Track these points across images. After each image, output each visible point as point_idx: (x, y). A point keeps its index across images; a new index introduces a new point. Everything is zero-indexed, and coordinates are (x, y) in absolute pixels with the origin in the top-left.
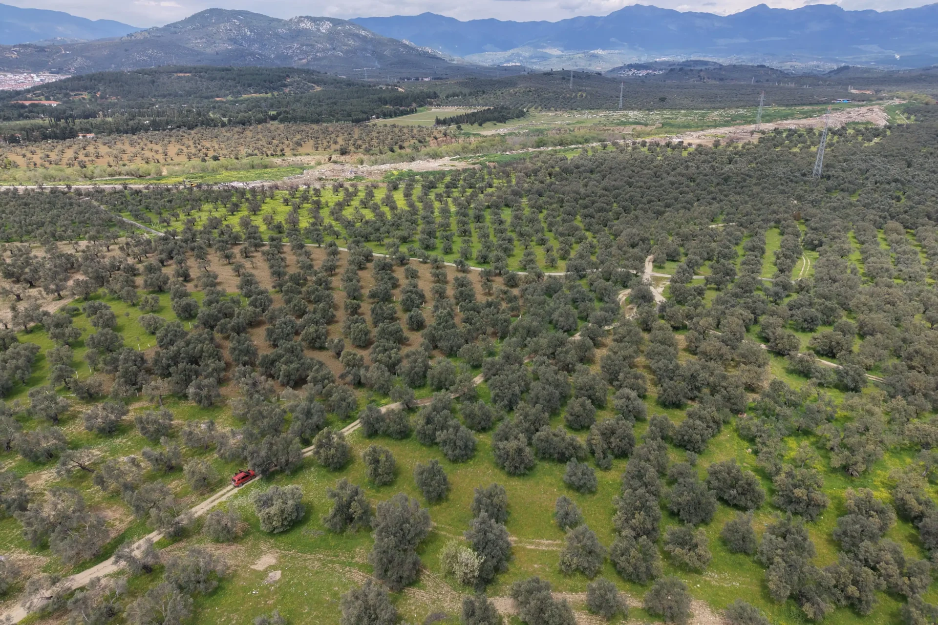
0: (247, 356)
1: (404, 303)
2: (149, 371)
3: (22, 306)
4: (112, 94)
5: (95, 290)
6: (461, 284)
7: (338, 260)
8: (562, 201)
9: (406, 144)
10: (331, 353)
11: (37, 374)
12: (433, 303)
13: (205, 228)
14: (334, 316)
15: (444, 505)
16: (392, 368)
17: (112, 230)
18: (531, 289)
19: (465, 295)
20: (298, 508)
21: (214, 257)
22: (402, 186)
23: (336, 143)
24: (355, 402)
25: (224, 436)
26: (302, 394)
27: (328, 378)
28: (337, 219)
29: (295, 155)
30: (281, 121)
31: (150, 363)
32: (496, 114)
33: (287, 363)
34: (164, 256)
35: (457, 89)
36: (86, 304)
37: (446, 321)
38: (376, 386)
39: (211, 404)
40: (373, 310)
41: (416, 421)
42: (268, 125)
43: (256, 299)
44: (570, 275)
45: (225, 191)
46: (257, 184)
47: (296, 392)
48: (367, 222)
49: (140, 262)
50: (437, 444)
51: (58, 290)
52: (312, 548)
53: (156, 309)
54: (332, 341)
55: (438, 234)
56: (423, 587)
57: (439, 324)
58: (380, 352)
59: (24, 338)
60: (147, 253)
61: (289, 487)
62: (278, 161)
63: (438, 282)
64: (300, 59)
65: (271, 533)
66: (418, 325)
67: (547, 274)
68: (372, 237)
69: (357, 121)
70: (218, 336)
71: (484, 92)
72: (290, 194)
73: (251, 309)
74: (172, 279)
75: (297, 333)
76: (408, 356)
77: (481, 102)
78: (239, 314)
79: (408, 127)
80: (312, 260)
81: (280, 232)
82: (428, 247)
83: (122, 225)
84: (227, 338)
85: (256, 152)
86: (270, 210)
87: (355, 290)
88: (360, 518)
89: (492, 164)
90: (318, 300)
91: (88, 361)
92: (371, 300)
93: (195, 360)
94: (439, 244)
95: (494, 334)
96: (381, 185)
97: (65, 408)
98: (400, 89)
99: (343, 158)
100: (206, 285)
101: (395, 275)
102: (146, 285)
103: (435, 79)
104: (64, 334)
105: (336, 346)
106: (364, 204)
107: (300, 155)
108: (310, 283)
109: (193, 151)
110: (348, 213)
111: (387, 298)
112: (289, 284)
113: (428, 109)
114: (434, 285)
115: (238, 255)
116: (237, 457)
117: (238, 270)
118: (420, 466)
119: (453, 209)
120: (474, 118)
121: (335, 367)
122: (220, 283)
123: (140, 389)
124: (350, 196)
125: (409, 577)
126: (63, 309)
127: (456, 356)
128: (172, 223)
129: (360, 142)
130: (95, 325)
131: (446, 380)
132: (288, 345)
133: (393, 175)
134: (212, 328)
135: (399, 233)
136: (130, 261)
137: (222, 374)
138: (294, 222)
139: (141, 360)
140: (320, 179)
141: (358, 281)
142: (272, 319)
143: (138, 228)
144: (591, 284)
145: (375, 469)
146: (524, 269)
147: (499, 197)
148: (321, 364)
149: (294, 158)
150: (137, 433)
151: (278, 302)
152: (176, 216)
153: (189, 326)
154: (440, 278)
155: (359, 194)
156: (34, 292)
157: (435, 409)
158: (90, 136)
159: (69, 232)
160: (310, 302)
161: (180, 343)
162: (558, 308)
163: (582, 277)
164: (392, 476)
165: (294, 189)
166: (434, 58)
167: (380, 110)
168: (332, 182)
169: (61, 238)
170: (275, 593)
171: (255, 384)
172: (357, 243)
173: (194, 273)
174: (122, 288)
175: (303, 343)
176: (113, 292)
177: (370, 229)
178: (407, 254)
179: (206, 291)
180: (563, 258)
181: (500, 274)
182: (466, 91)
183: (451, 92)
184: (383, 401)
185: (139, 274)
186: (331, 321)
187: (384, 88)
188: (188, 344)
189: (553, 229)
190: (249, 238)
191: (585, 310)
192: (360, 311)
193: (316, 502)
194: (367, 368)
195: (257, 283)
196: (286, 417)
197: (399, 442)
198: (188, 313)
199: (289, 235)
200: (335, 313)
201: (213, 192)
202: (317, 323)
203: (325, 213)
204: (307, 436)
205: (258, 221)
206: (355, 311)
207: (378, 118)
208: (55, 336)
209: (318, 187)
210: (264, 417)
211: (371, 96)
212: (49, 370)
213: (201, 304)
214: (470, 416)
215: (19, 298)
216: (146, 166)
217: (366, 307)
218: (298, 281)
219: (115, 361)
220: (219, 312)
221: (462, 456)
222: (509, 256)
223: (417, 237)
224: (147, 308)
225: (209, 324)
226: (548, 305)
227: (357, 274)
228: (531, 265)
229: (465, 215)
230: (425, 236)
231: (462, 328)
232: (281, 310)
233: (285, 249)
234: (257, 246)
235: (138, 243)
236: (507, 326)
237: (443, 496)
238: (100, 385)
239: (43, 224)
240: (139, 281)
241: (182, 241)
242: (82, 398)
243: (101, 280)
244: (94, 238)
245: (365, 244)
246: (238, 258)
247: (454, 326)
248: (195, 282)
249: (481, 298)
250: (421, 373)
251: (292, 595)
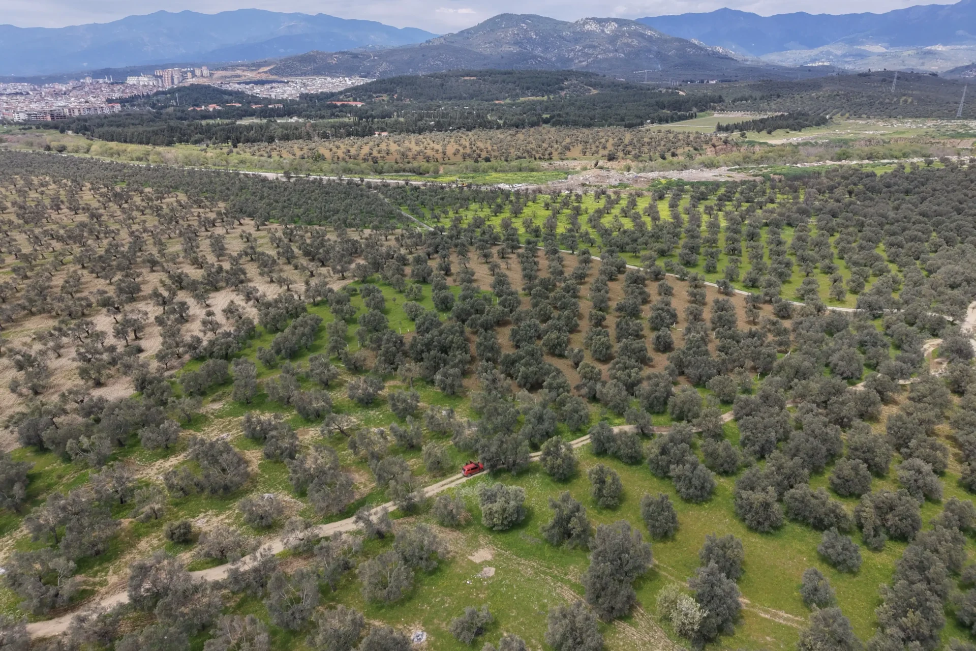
0: (491, 353)
1: (652, 320)
2: (405, 354)
3: (313, 282)
4: (407, 96)
5: (372, 275)
6: (721, 307)
7: (589, 268)
8: (862, 225)
9: (679, 151)
10: (570, 362)
11: (318, 342)
12: (686, 325)
13: (469, 226)
14: (577, 325)
15: (669, 544)
16: (631, 387)
17: (392, 221)
18: (808, 324)
19: (724, 319)
20: (519, 510)
21: (474, 255)
22: (669, 196)
23: (604, 148)
24: (587, 416)
25: (460, 425)
26: (538, 398)
27: (562, 387)
28: (594, 227)
29: (562, 159)
30: (554, 125)
31: (407, 347)
32: (791, 121)
33: (525, 365)
34: (430, 250)
35: (747, 93)
36: (363, 286)
37: (698, 346)
38: (611, 404)
39: (454, 393)
40: (618, 325)
41: (649, 448)
42: (540, 129)
43: (506, 299)
44: (860, 313)
45: (492, 192)
46: (522, 186)
47: (531, 395)
48: (625, 232)
49: (411, 253)
50: (670, 478)
51: (342, 271)
52: (528, 554)
53: (419, 298)
54: (572, 350)
55: (702, 250)
56: (635, 625)
57: (689, 349)
58: (619, 369)
59: (312, 310)
60: (417, 245)
61: (513, 488)
62: (545, 164)
63: (694, 302)
64: (580, 62)
65: (491, 529)
66: (665, 346)
67: (830, 308)
68: (628, 248)
69: (630, 126)
70: (467, 330)
71: (779, 96)
72: (552, 198)
73: (500, 308)
74: (435, 272)
75: (539, 337)
76: (649, 378)
77: (774, 107)
78: (489, 311)
79: (684, 133)
80: (563, 266)
81: (537, 236)
82: (688, 264)
83: (400, 217)
84: (475, 333)
85: (526, 155)
86: (530, 213)
87: (602, 301)
88: (578, 536)
89: (776, 177)
90: (564, 307)
91: (358, 337)
92: (618, 314)
93: (445, 350)
94: (702, 261)
95: (754, 369)
96: (646, 193)
97: (335, 376)
98: (681, 93)
99: (609, 164)
100: (463, 281)
101: (646, 290)
102: (413, 275)
103: (722, 81)
104: (342, 311)
105: (576, 356)
106: (625, 213)
107: (567, 159)
108: (558, 290)
109: (468, 151)
110: (607, 221)
111: (635, 313)
112: (538, 288)
113: (709, 115)
114: (689, 305)
115: (496, 255)
116: (469, 448)
117: (493, 268)
118: (647, 497)
119: (723, 224)
120: (762, 126)
121: (572, 377)
122: (476, 281)
123: (395, 369)
124: (611, 203)
125: (621, 610)
126: (344, 288)
127: (704, 387)
128: (442, 220)
129: (630, 148)
130: (368, 305)
131: (689, 410)
132: (530, 347)
133: (660, 183)
134: (463, 321)
135: (658, 246)
136: (403, 251)
137: (467, 367)
138: (551, 227)
139: (400, 342)
140: (583, 185)
141: (607, 292)
142: (518, 320)
143: (413, 222)
144: (888, 327)
145: (600, 490)
146: (801, 298)
147: (781, 215)
148: (559, 372)
149: (561, 163)
150: (388, 408)
151: (526, 304)
152: (446, 213)
153: (444, 317)
154: (697, 299)
155: (621, 202)
156: (324, 270)
157: (672, 439)
158: (384, 134)
159: (357, 221)
160: (556, 308)
161: (435, 332)
162: (839, 350)
163: (876, 317)
164: (616, 500)
165: (556, 194)
166: (725, 58)
167: (656, 114)
168: (595, 189)
169: (351, 226)
170: (487, 588)
171: (494, 381)
172: (611, 252)
173: (454, 269)
174: (393, 275)
175: (544, 348)
176: (385, 277)
177: (627, 239)
178: (663, 269)
179: (463, 286)
180: (854, 292)
181: (770, 302)
182: (758, 94)
183: (740, 95)
184: (617, 421)
185: (409, 264)
186: (574, 329)
187: (664, 91)
188: (441, 334)
189: (846, 256)
190: (508, 239)
191: (874, 357)
192: (604, 323)
193: (537, 508)
194: (604, 384)
195: (508, 284)
196: (519, 418)
197: (626, 467)
198: (445, 305)
199: (545, 239)
200: (578, 322)
201: (481, 192)
202: (559, 330)
203: (583, 220)
204: (536, 441)
205: (518, 224)
206: (599, 322)
207: (652, 123)
208: (335, 311)
209: (580, 192)
210: (499, 414)
211: (649, 100)
212: (327, 340)
213: (456, 298)
214: (711, 454)
215: (312, 275)
216: (426, 164)
217: (611, 320)
218: (548, 286)
219: (379, 340)
220: (472, 307)
221: (697, 497)
222: (784, 282)
223: (678, 251)
224: (411, 296)
225: (462, 317)
226: (827, 344)
227: (606, 285)
228: (811, 296)
229: (736, 232)
230: (687, 251)
231: (715, 356)
232: (527, 313)
233: (540, 253)
234: (514, 248)
235: (412, 236)
236: (771, 362)
237: (670, 534)
238: (365, 360)
239: (338, 211)
240: (408, 270)
241: (448, 237)
242: (349, 369)
243: (377, 266)
244: (376, 228)
245: (620, 254)
246: (495, 258)
247: (706, 353)
248: (454, 277)
249: (742, 326)
250: (662, 399)
251: (502, 595)
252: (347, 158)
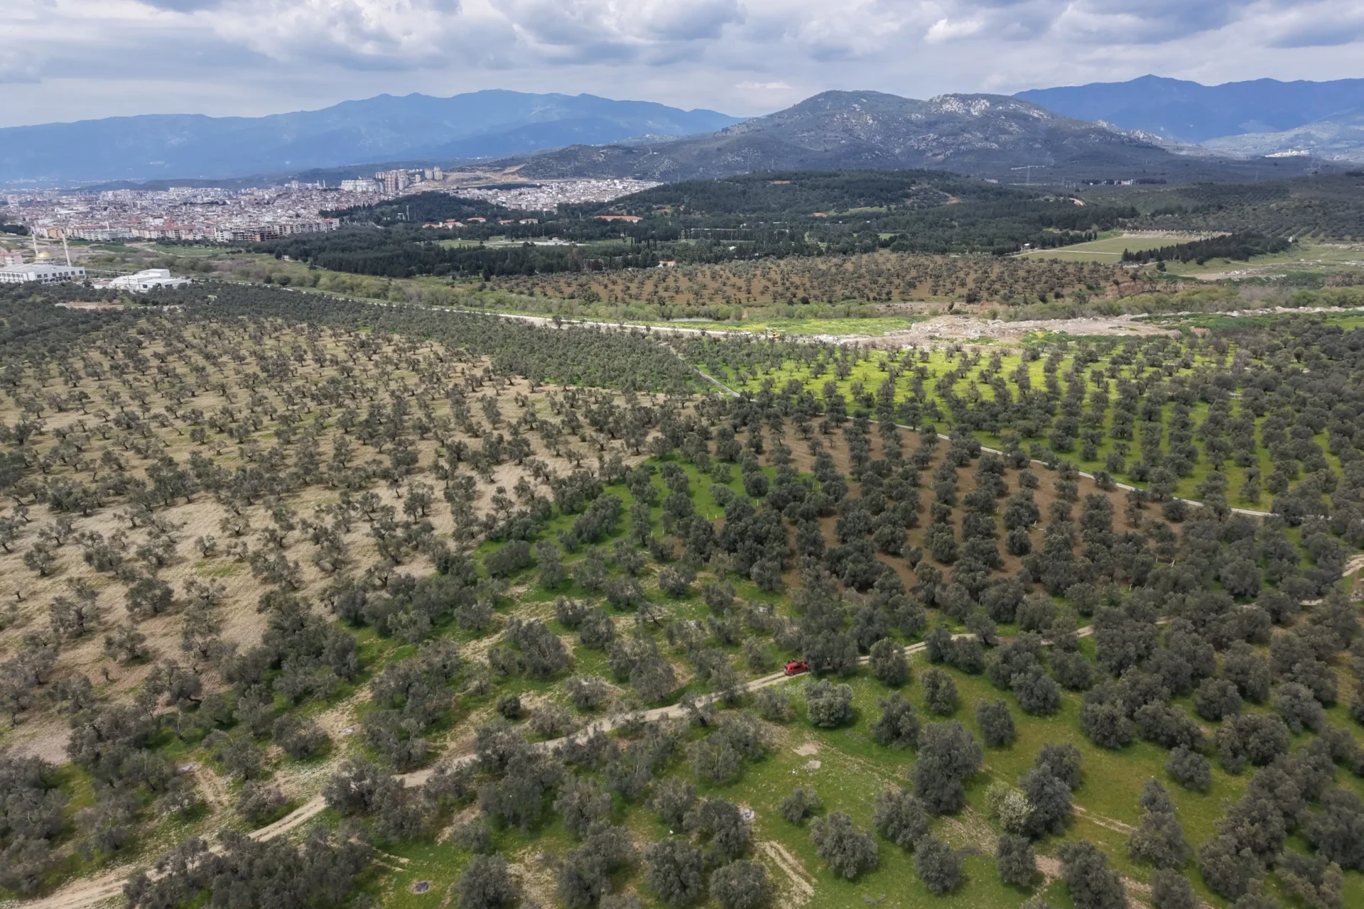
0: (813, 546)
1: (1008, 517)
2: (716, 544)
3: (607, 458)
4: (697, 208)
5: (671, 450)
6: (1096, 504)
7: (934, 450)
8: (1304, 403)
9: (1066, 291)
10: (906, 562)
11: (618, 526)
12: (1048, 524)
13: (784, 392)
14: (916, 519)
15: (1005, 752)
16: (975, 592)
17: (689, 383)
18: (1200, 529)
19: (1097, 517)
20: (845, 707)
21: (789, 428)
22: (1045, 356)
23: (963, 284)
24: (923, 620)
25: (781, 623)
26: (866, 600)
27: (897, 587)
28: (943, 396)
29: (905, 300)
30: (894, 250)
31: (718, 534)
32: (1233, 246)
33: (854, 561)
34: (738, 421)
35: (1175, 201)
36: (663, 465)
37: (1061, 549)
38: (951, 609)
39: (771, 589)
40: (965, 520)
41: (991, 658)
42: (876, 256)
43: (831, 486)
44: (1273, 518)
45: (811, 346)
46: (849, 339)
47: (860, 595)
48: (983, 404)
49: (713, 424)
50: (1011, 688)
51: (637, 445)
52: (855, 752)
53: (727, 480)
54: (909, 548)
55: (1080, 431)
56: (963, 821)
57: (1049, 552)
58: (963, 571)
59: (607, 489)
60: (720, 415)
61: (839, 686)
62: (880, 307)
63: (1063, 497)
64: (935, 155)
65: (816, 726)
66: (1020, 549)
67: (1235, 510)
68: (985, 426)
69: (1000, 252)
70: (785, 519)
71: (1220, 208)
72: (889, 356)
73: (823, 495)
74: (744, 450)
75: (870, 532)
76: (997, 583)
77: (1212, 223)
78: (810, 499)
79: (1077, 263)
80: (901, 446)
81: (869, 406)
82: (1061, 448)
83: (698, 379)
84: (794, 523)
85: (856, 294)
86: (860, 376)
87: (948, 492)
88: (908, 735)
89: (1198, 331)
90: (901, 497)
91: (662, 522)
92: (966, 508)
93: (760, 540)
94: (1079, 445)
95: (1125, 580)
96: (1015, 351)
97: (642, 563)
99: (969, 307)
100: (779, 461)
101: (1004, 479)
102: (718, 452)
103: (1143, 182)
104: (643, 492)
105: (912, 554)
106: (985, 378)
107: (911, 300)
108: (894, 475)
109: (780, 289)
110: (960, 389)
111: (988, 508)
112: (870, 473)
114: (1056, 500)
115: (817, 430)
116: (792, 647)
117: (814, 448)
118: (984, 703)
119: (1114, 395)
120: (1190, 252)
121: (908, 579)
122: (793, 461)
123: (707, 560)
124: (967, 365)
125: (947, 803)
126: (642, 466)
127: (1063, 596)
128: (748, 382)
129: (997, 286)
130: (670, 487)
131: (1040, 620)
132: (858, 542)
133: (1036, 337)
134: (780, 509)
135: (1022, 423)
136: (705, 422)
137: (785, 561)
138: (887, 392)
139: (709, 529)
140: (932, 338)
141: (955, 481)
142: (845, 510)
143: (714, 385)
144: (1304, 537)
145: (933, 694)
146: (1200, 497)
147: (1194, 386)
148: (892, 572)
149: (903, 305)
150: (702, 601)
151: (854, 492)
152: (754, 373)
153: (757, 503)
154: (1066, 493)
155: (982, 362)
156: (617, 443)
157: (1016, 648)
158: (671, 264)
159: (648, 383)
160: (890, 497)
161: (747, 520)
162: (1233, 561)
163: (1294, 524)
164: (950, 706)
165: (894, 350)
166: (1148, 147)
167: (1038, 235)
168: (946, 343)
169: (640, 389)
170: (813, 779)
171: (818, 577)
172: (963, 431)
173: (767, 445)
174: (697, 452)
175: (876, 544)
176: (687, 454)
177: (983, 415)
178: (1028, 454)
179: (778, 467)
180: (1273, 491)
181: (1159, 500)
182: (1189, 204)
183: (1162, 206)
184: (957, 629)
185: (711, 439)
186: (912, 524)
188: (755, 523)
189: (1271, 445)
190: (832, 410)
191: (1277, 572)
192: (949, 518)
193: (865, 711)
194: (944, 587)
195: (833, 466)
196: (845, 619)
197: (964, 676)
198: (757, 489)
199: (879, 411)
200: (918, 515)
201: (798, 346)
202: (894, 524)
203: (929, 385)
204: (865, 644)
205: (844, 389)
206: (943, 517)
207: (1032, 247)
208: (636, 492)
209: (927, 349)
210: (823, 613)
211: (1029, 214)
212: (628, 524)
213: (771, 481)
214: (1061, 667)
215: (602, 449)
216: (726, 307)
217: (957, 515)
218: (882, 470)
219: (687, 526)
220: (790, 493)
221: (1039, 708)
222: (1182, 476)
223: (1049, 432)
224: (718, 478)
225: (778, 504)
226: (1221, 554)
227: (955, 472)
228: (1214, 495)
229: (1129, 408)
230: (1060, 432)
231: (1079, 559)
232: (856, 502)
233: (872, 428)
234: (840, 421)
235: (714, 402)
236: (1146, 572)
237: (1006, 742)
238: (673, 548)
239: (624, 371)
240: (712, 446)
241: (758, 405)
242: (656, 557)
243: (676, 440)
244: (669, 392)
245: (974, 433)
246: (817, 434)
247: (1069, 558)
248: (767, 455)
249: (1119, 526)
250: (1010, 607)
251: (828, 786)
252: (627, 299)
